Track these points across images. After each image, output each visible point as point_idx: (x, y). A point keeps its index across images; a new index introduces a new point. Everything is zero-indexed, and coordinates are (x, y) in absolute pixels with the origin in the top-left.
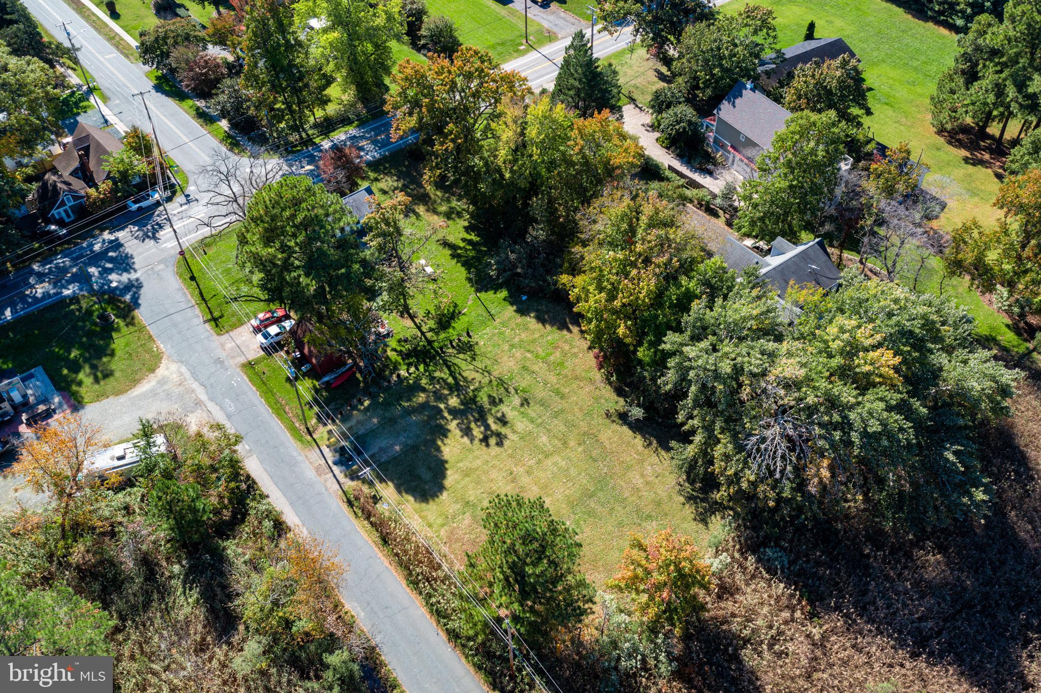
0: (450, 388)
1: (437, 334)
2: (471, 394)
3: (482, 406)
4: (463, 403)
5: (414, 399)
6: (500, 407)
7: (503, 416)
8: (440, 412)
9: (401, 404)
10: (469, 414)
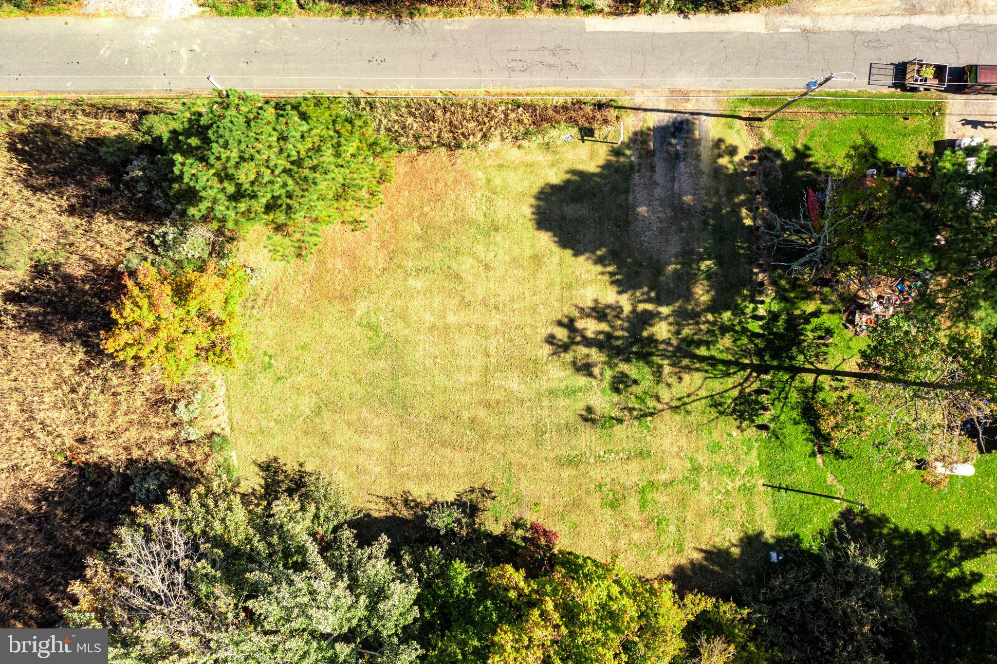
0: (689, 342)
1: (803, 392)
2: (657, 360)
3: (627, 360)
4: (652, 340)
5: (705, 282)
6: (606, 384)
7: (591, 375)
8: (659, 301)
9: (709, 259)
10: (626, 334)
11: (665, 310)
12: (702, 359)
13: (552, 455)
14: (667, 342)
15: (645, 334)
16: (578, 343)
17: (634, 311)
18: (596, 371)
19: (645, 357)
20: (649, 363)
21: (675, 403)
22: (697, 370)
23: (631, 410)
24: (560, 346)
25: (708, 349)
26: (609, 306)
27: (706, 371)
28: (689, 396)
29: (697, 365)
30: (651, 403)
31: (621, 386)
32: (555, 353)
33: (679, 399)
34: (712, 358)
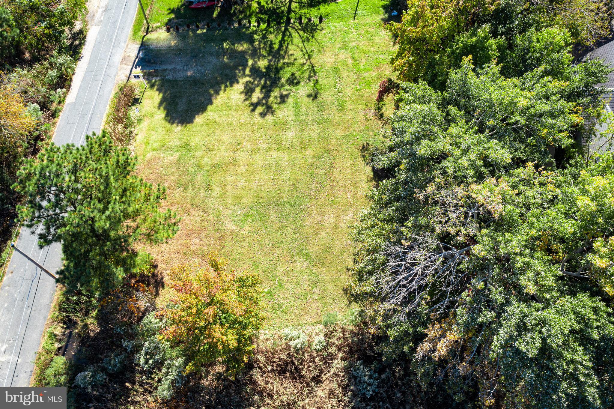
0: (270, 52)
1: (302, 7)
3: (280, 78)
4: (268, 68)
5: (236, 45)
6: (292, 88)
7: (287, 96)
8: (245, 65)
9: (223, 44)
10: (263, 79)
11: (250, 62)
12: (281, 45)
13: (338, 114)
14: (270, 61)
15: (264, 70)
16: (267, 102)
17: (250, 76)
18: (285, 93)
19: (278, 70)
20: (282, 68)
21: (307, 57)
22: (287, 48)
23: (310, 76)
24: (268, 111)
25: (275, 43)
26: (245, 87)
27: (288, 44)
28: (302, 51)
29: (284, 48)
30: (306, 67)
31: (295, 81)
32: (272, 113)
33: (304, 55)
34: (280, 42)
